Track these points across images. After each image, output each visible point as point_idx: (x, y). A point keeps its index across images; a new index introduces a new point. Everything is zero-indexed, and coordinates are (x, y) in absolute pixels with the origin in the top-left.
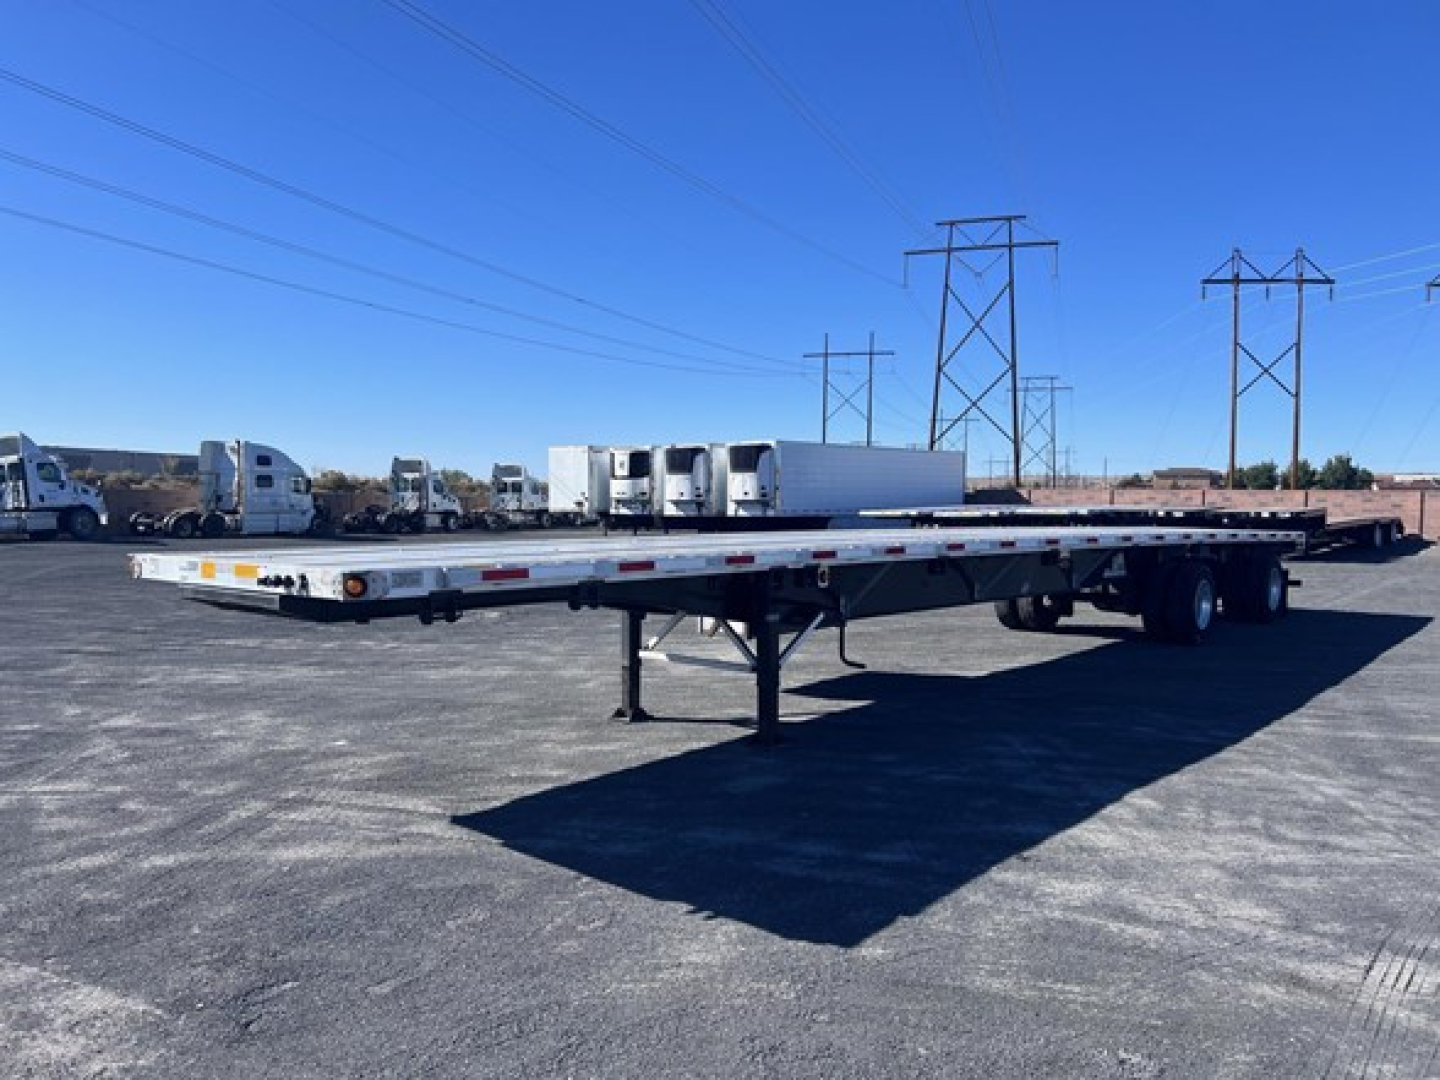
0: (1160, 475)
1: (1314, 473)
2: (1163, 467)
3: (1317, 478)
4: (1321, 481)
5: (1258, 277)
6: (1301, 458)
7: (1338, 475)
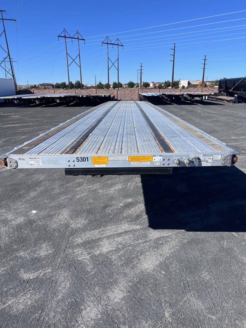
0: (41, 85)
1: (73, 84)
2: (41, 83)
3: (74, 86)
4: (75, 86)
5: (70, 37)
6: (70, 81)
7: (78, 85)
